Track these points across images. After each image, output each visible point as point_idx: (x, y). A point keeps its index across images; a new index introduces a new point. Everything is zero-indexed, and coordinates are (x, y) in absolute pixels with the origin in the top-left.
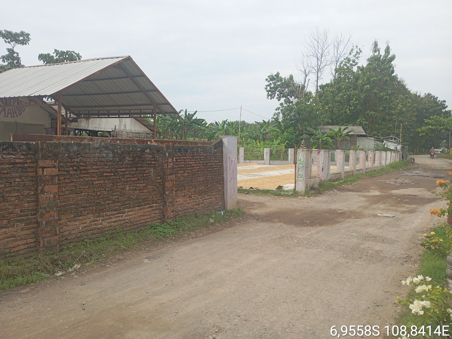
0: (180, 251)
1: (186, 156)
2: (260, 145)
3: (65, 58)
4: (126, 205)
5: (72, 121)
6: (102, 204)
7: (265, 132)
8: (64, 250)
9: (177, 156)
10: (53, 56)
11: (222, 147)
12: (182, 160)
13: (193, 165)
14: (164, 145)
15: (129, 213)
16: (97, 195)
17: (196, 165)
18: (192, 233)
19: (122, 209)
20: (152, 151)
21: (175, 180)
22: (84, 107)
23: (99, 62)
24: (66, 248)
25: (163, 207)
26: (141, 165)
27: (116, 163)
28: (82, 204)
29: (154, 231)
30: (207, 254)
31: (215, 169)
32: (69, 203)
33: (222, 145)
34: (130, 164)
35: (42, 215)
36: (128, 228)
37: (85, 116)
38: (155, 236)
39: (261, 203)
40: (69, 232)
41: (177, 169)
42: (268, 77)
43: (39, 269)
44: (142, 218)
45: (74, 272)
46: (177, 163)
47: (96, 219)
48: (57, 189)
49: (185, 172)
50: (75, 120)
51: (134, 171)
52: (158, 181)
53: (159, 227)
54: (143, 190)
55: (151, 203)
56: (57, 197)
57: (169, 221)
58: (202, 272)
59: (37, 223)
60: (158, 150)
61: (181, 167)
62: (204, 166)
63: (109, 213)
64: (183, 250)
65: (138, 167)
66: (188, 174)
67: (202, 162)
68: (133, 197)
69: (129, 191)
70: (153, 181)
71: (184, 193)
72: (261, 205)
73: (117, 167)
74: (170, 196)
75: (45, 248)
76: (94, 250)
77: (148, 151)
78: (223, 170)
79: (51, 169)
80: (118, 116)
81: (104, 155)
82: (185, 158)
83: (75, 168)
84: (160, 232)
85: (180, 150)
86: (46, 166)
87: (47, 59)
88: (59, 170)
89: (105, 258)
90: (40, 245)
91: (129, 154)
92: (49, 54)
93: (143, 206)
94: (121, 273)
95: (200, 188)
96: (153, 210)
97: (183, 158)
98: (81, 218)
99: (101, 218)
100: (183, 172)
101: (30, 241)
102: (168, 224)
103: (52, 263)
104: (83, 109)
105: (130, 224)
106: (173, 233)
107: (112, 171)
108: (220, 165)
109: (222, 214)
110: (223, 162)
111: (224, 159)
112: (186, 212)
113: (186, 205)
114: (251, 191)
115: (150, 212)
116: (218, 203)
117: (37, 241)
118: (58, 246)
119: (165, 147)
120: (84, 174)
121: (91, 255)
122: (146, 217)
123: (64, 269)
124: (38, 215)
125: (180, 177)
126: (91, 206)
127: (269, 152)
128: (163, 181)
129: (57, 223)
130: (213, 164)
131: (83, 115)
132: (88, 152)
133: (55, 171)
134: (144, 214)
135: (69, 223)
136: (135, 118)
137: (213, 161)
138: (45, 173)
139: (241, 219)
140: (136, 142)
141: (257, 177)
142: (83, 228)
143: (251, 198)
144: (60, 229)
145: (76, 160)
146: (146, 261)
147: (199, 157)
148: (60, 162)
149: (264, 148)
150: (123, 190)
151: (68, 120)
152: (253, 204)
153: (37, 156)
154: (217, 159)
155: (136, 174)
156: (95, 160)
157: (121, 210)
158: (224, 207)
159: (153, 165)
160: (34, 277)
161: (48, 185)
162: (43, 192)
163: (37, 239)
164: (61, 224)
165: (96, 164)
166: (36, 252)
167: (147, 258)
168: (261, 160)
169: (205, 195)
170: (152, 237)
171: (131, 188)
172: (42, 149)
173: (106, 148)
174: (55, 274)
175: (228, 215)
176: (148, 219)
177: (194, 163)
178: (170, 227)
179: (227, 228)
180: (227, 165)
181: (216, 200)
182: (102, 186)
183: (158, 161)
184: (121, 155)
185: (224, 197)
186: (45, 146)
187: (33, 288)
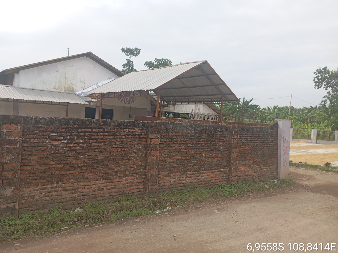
0: (242, 207)
1: (247, 134)
2: (308, 127)
3: (162, 64)
4: (202, 168)
5: (164, 107)
6: (186, 166)
7: (312, 116)
8: (161, 196)
9: (241, 134)
10: (153, 63)
11: (277, 128)
12: (244, 137)
13: (253, 141)
14: (231, 126)
15: (204, 174)
16: (183, 159)
17: (255, 142)
18: (251, 194)
19: (200, 171)
20: (223, 130)
21: (239, 153)
22: (173, 97)
23: (186, 66)
24: (162, 194)
25: (229, 172)
26: (214, 140)
27: (197, 137)
28: (173, 165)
29: (221, 189)
30: (264, 213)
31: (271, 145)
32: (165, 163)
33: (278, 126)
34: (206, 138)
35: (149, 170)
36: (203, 185)
37: (173, 103)
38: (223, 193)
39: (310, 176)
40: (164, 183)
41: (240, 144)
42: (316, 70)
43: (145, 206)
44: (213, 179)
45: (167, 212)
46: (241, 140)
47: (181, 176)
48: (159, 153)
49: (246, 147)
50: (166, 106)
51: (209, 144)
52: (226, 152)
53: (225, 187)
54: (214, 158)
55: (220, 168)
56: (158, 158)
57: (233, 183)
58: (261, 227)
59: (146, 175)
60: (227, 129)
61: (244, 143)
62: (262, 143)
63: (190, 173)
64: (244, 207)
65: (212, 141)
66: (248, 149)
67: (260, 139)
68: (208, 163)
69: (204, 158)
70: (222, 152)
71: (245, 163)
72: (310, 178)
73: (197, 140)
74: (234, 164)
75: (149, 193)
76: (180, 198)
77: (219, 129)
78: (277, 147)
79: (156, 140)
80: (195, 103)
81: (189, 131)
82: (247, 136)
83: (170, 140)
84: (226, 191)
85: (243, 129)
86: (153, 138)
87: (150, 65)
88: (160, 141)
89: (187, 205)
90: (146, 190)
91: (206, 131)
92: (151, 62)
93: (214, 170)
94: (199, 218)
95: (258, 160)
96: (221, 174)
97: (245, 135)
98: (172, 174)
99: (185, 176)
100: (245, 146)
101: (141, 187)
102: (232, 185)
103: (153, 204)
104: (172, 98)
105: (204, 183)
106: (236, 193)
107: (194, 143)
108: (275, 142)
109: (276, 182)
110: (277, 140)
111: (278, 138)
112: (246, 178)
113: (246, 172)
114: (300, 165)
115: (218, 175)
116: (272, 173)
117: (145, 188)
118: (157, 192)
119: (232, 127)
120: (175, 144)
121: (178, 201)
122: (216, 179)
123: (161, 209)
124: (146, 170)
125: (242, 150)
126: (179, 167)
127: (316, 133)
128: (229, 153)
129: (157, 177)
130: (269, 141)
131: (172, 102)
132: (179, 129)
133: (158, 141)
134: (215, 176)
135: (164, 177)
136: (206, 104)
137: (269, 139)
138: (152, 142)
139: (293, 188)
140: (211, 123)
141: (305, 154)
142: (173, 182)
143: (301, 171)
144: (159, 181)
145: (171, 134)
146: (216, 211)
147: (258, 136)
148: (161, 135)
149: (311, 129)
150: (201, 157)
151: (162, 106)
152: (302, 176)
153: (148, 131)
154: (273, 137)
155: (210, 146)
156: (183, 135)
157: (198, 171)
158: (277, 176)
159: (222, 140)
160: (143, 212)
161: (153, 150)
162: (150, 155)
163: (145, 186)
164: (160, 178)
165: (184, 138)
166: (143, 195)
167: (217, 209)
168: (308, 139)
169: (262, 166)
170: (220, 194)
171: (206, 156)
172: (151, 126)
173: (191, 126)
174: (155, 212)
175: (280, 183)
176: (217, 180)
177: (254, 140)
178: (233, 187)
179: (280, 194)
180: (281, 143)
181: (270, 170)
182: (186, 153)
183: (226, 137)
184: (200, 132)
185: (277, 168)
186: (153, 124)
187: (142, 219)
